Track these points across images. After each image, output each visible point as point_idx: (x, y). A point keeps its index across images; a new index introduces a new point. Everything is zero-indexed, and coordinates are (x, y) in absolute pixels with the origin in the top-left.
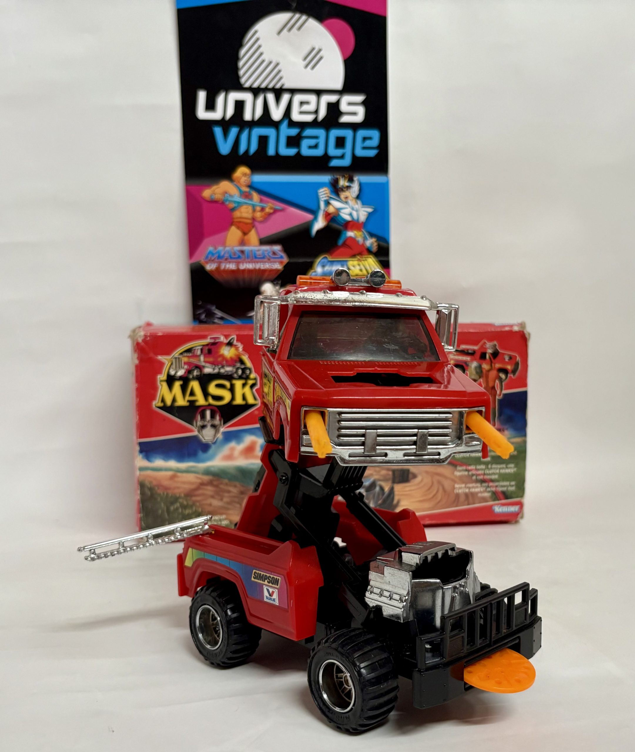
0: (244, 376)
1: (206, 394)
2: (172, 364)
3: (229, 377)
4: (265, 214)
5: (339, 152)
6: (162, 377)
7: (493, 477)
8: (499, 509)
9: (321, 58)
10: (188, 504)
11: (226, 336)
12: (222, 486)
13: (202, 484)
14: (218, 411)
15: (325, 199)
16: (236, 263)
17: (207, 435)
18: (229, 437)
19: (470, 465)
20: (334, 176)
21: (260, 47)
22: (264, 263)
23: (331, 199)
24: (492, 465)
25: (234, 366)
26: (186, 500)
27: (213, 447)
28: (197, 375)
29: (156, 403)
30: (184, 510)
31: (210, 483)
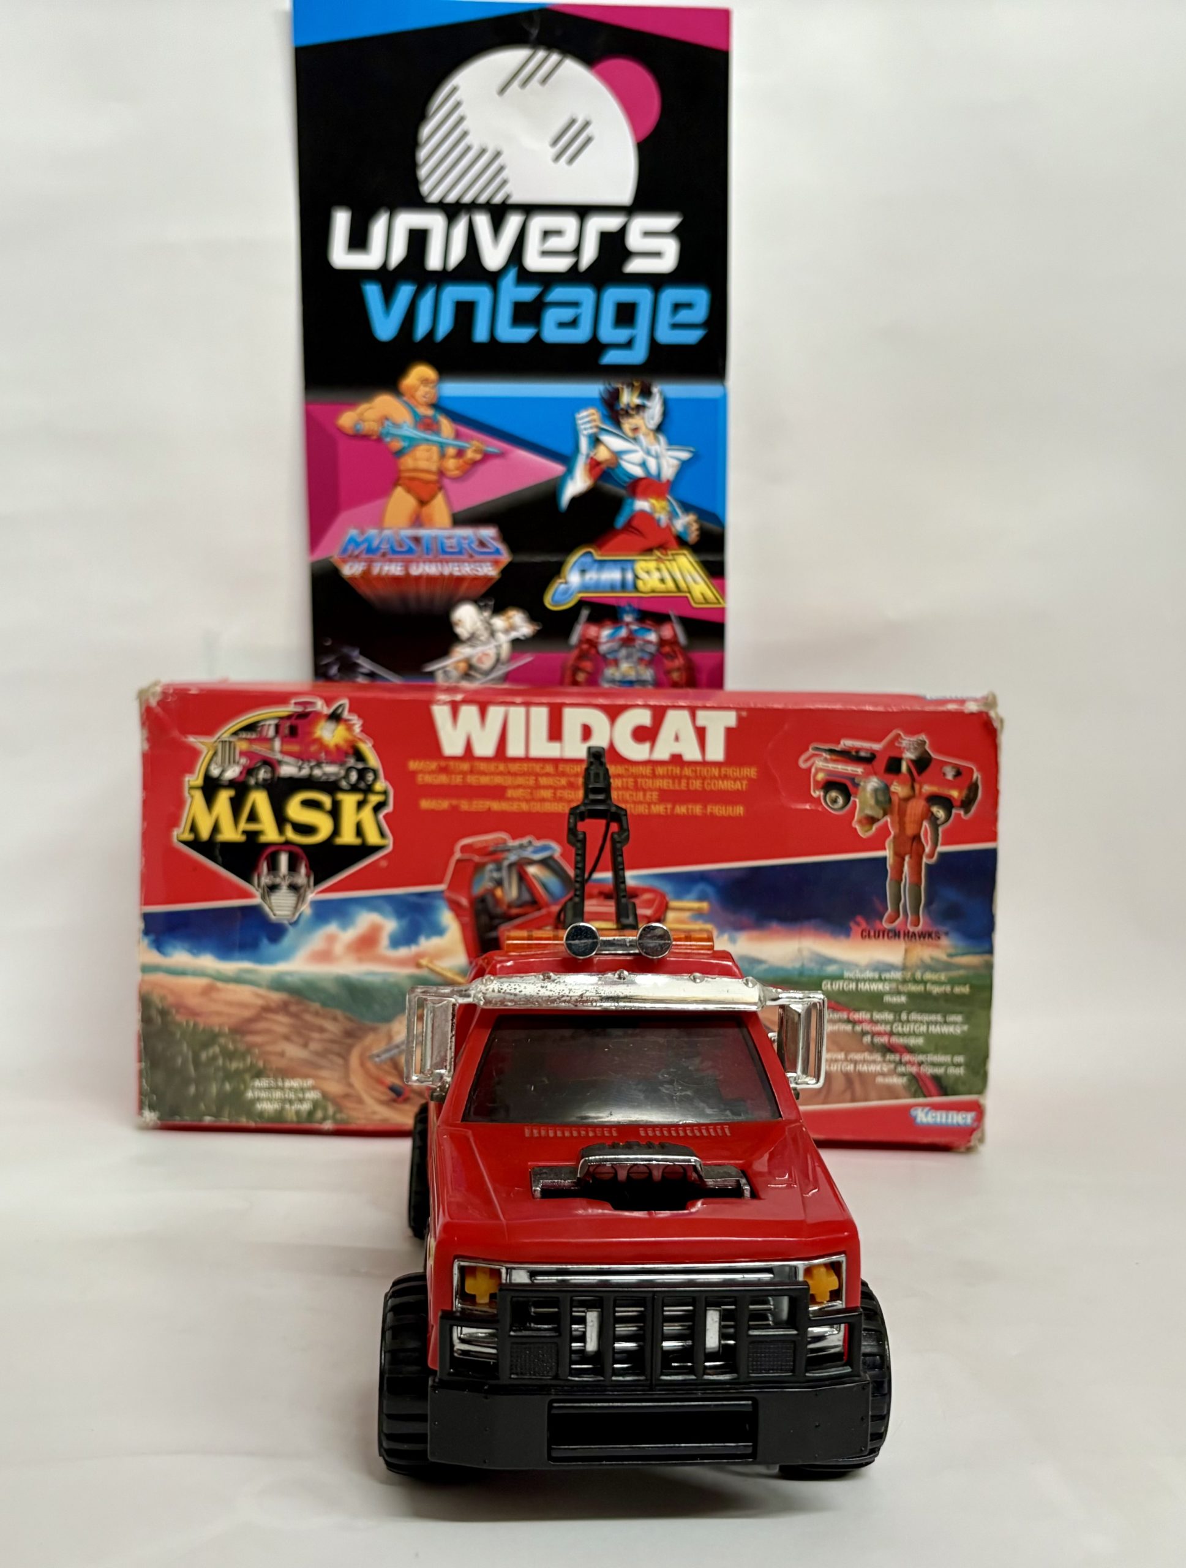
0: (362, 785)
1: (281, 820)
2: (215, 754)
3: (331, 787)
4: (465, 463)
5: (622, 335)
6: (195, 779)
7: (912, 1041)
8: (927, 1114)
9: (589, 140)
10: (236, 1050)
11: (328, 701)
12: (308, 1017)
13: (267, 1009)
14: (304, 856)
15: (591, 431)
16: (402, 561)
17: (280, 906)
18: (324, 912)
19: (857, 1010)
20: (610, 384)
21: (461, 119)
22: (460, 564)
23: (603, 432)
24: (908, 1014)
25: (342, 763)
26: (234, 1041)
27: (292, 932)
28: (265, 780)
29: (181, 833)
30: (228, 1063)
31: (284, 1008)
